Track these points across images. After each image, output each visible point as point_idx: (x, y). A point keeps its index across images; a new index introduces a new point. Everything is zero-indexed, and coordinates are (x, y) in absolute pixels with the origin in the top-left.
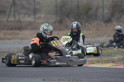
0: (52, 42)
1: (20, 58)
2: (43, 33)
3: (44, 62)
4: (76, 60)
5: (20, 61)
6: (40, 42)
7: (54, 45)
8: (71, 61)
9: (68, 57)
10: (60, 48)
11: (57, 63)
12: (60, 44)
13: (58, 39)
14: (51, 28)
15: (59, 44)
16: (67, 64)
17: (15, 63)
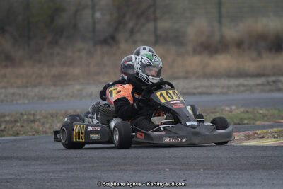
0: (158, 94)
1: (90, 128)
2: (141, 73)
3: (139, 137)
4: (207, 133)
5: (91, 135)
6: (133, 93)
7: (162, 100)
8: (197, 134)
9: (192, 127)
10: (175, 107)
11: (167, 140)
12: (175, 98)
13: (172, 87)
14: (158, 61)
15: (173, 98)
16: (189, 142)
17: (81, 140)
